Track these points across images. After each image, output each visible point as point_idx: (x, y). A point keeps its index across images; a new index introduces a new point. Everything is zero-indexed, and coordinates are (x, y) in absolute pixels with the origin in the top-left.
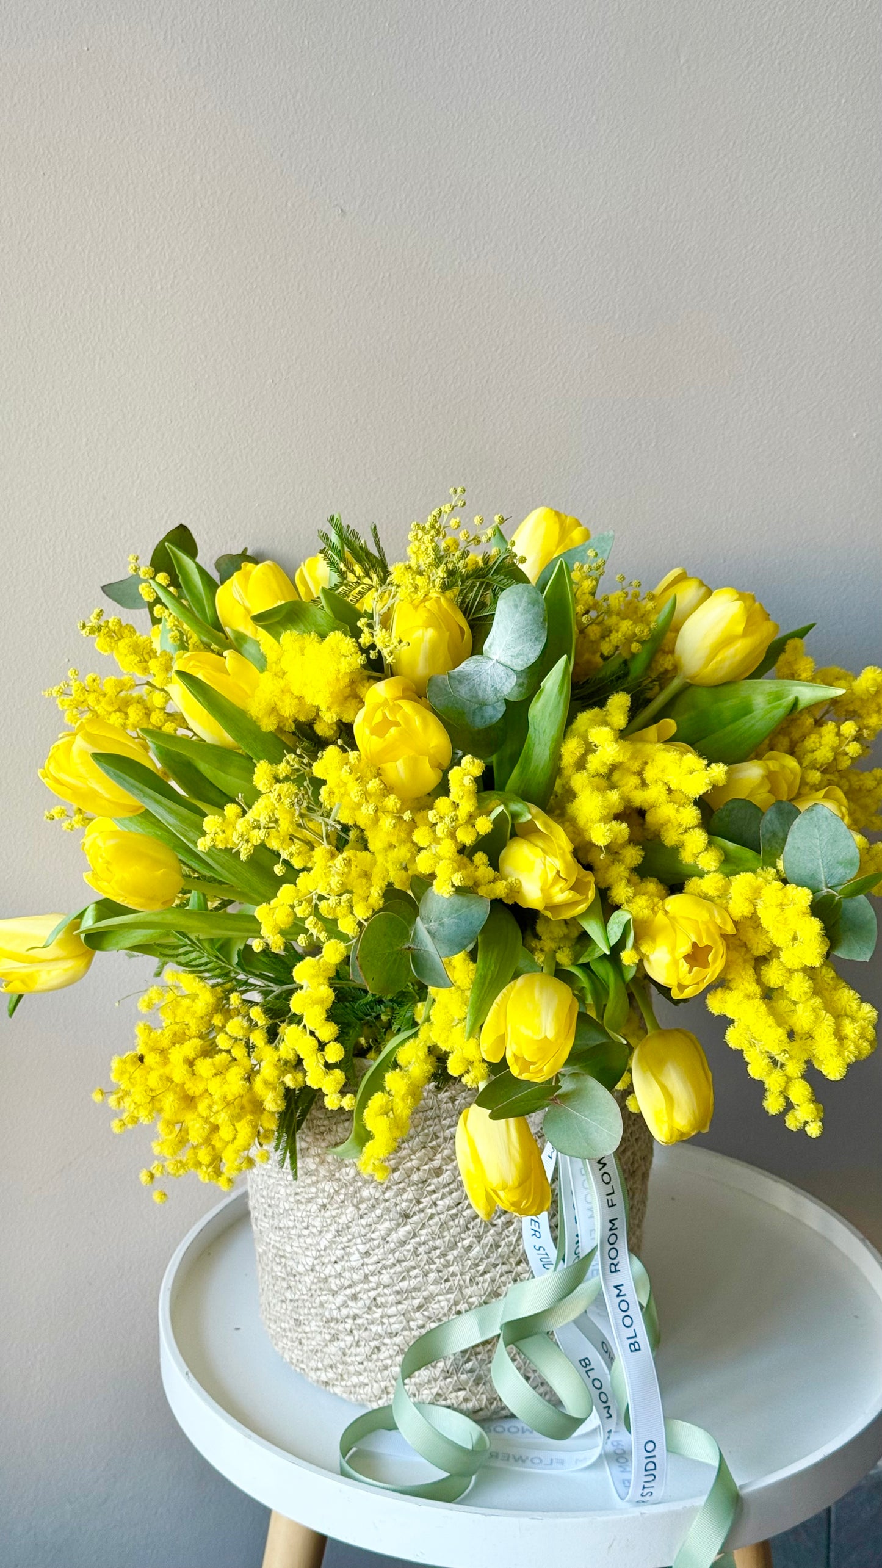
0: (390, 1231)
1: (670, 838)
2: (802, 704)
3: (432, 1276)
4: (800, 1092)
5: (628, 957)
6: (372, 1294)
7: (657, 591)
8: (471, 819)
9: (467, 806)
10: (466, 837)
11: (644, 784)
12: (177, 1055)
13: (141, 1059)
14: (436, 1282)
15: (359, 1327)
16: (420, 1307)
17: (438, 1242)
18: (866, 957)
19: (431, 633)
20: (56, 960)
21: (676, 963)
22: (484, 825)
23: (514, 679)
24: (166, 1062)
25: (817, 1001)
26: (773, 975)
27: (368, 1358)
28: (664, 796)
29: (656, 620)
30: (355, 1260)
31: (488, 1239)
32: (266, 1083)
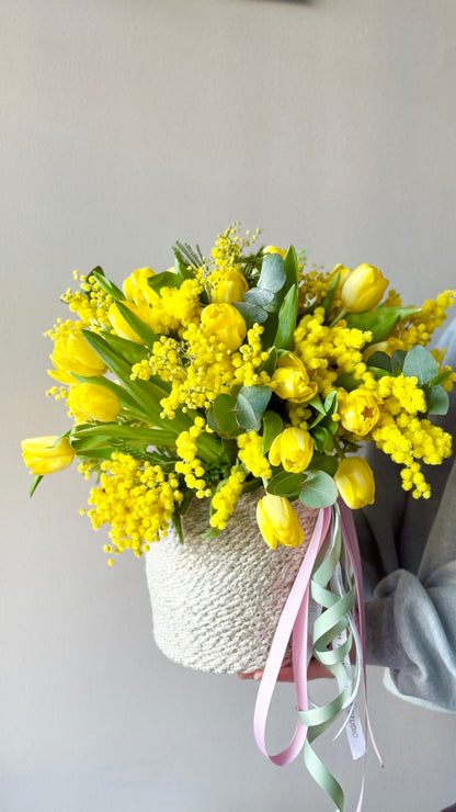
0: (224, 576)
1: (349, 368)
2: (402, 318)
3: (245, 598)
4: (419, 478)
5: (335, 417)
6: (215, 611)
7: (331, 272)
8: (258, 355)
9: (257, 347)
10: (257, 362)
11: (335, 347)
12: (121, 487)
13: (104, 491)
14: (247, 601)
15: (209, 630)
16: (239, 615)
17: (248, 579)
18: (445, 413)
19: (231, 283)
20: (57, 456)
21: (358, 416)
22: (265, 356)
23: (273, 296)
24: (116, 491)
25: (424, 431)
26: (403, 420)
27: (214, 646)
28: (345, 350)
29: (332, 283)
30: (206, 594)
31: (273, 577)
32: (166, 497)
